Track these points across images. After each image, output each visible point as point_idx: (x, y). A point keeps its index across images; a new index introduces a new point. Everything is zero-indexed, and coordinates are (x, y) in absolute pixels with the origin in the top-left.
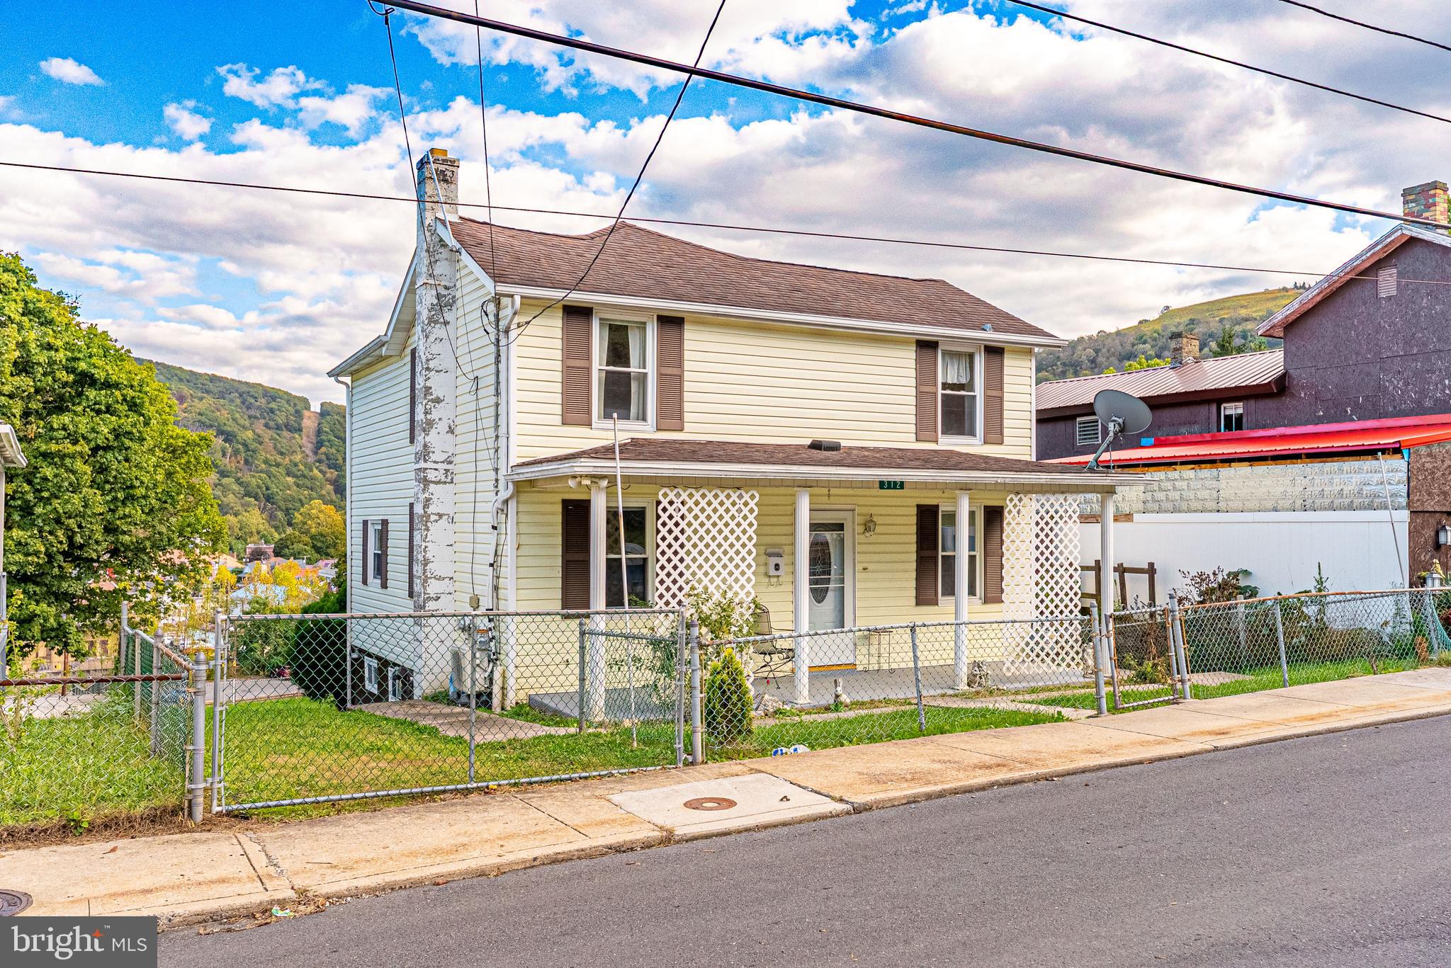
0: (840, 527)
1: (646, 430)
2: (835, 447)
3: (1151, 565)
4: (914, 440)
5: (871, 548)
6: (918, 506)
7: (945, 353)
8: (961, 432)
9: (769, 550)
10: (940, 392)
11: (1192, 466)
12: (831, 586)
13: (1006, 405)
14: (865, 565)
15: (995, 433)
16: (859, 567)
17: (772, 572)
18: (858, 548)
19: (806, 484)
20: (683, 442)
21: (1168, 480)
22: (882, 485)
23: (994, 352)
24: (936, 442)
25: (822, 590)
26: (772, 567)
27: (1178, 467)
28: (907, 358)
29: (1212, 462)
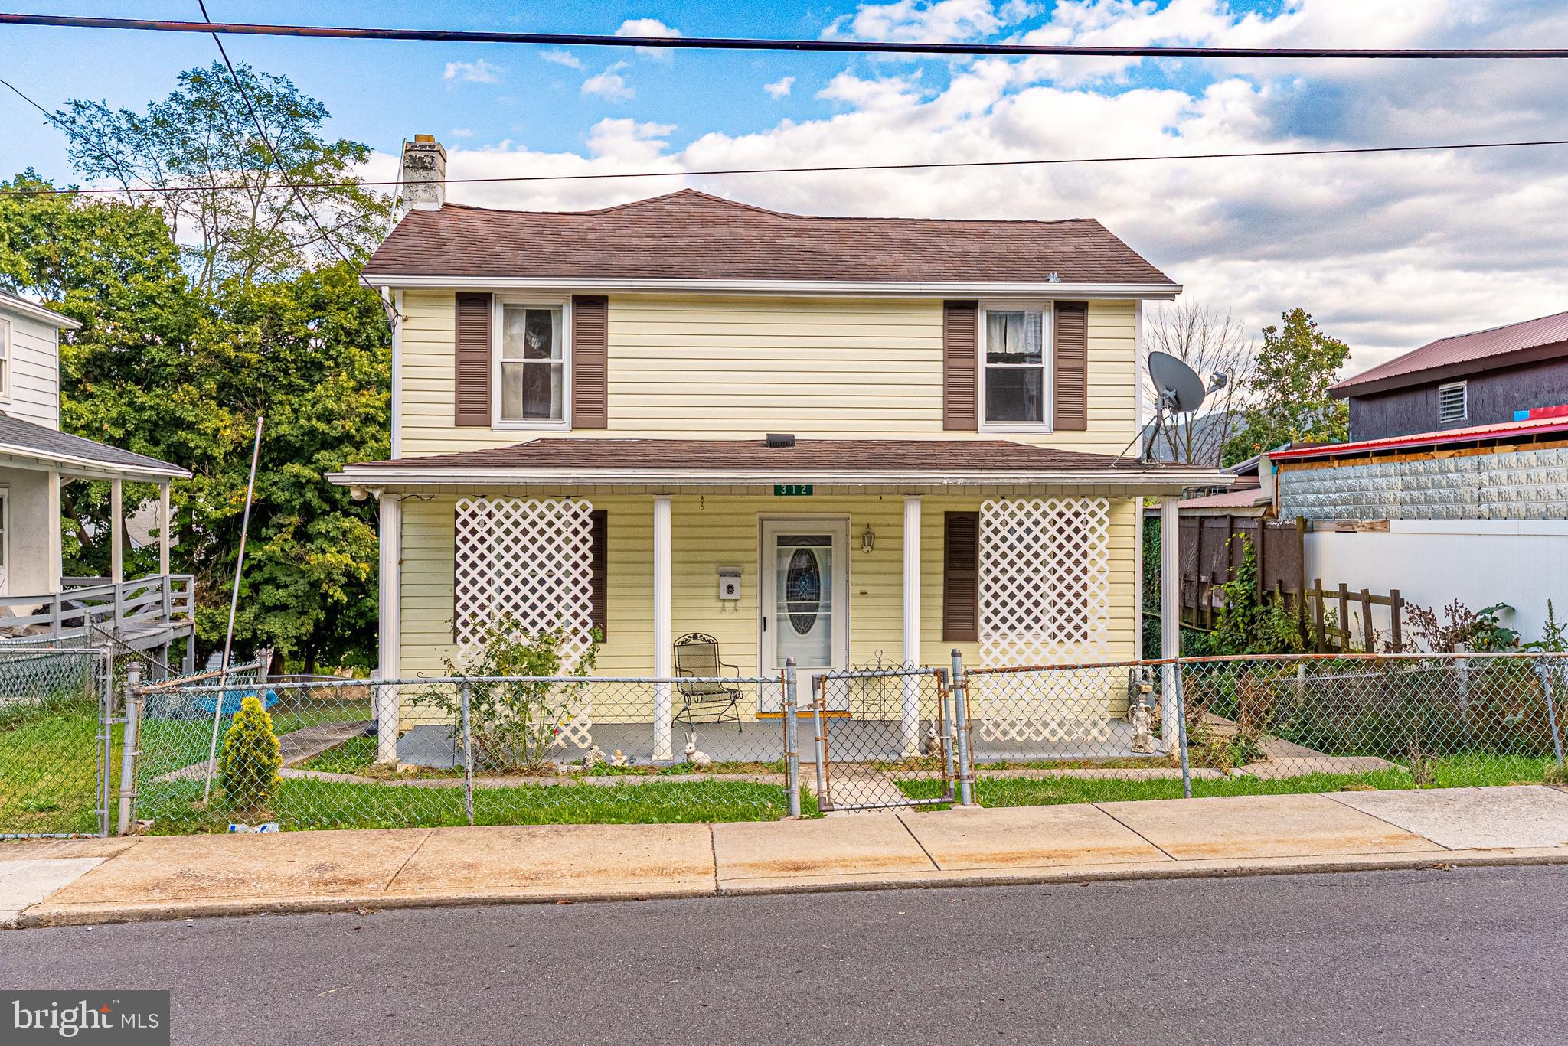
0: (827, 540)
1: (557, 429)
2: (787, 442)
3: (1395, 593)
4: (941, 429)
5: (869, 567)
6: (947, 514)
7: (991, 317)
8: (1021, 416)
9: (723, 569)
10: (982, 364)
11: (1451, 452)
12: (820, 613)
13: (1091, 378)
14: (864, 589)
15: (1073, 416)
16: (854, 590)
17: (724, 595)
18: (852, 567)
19: (663, 492)
20: (607, 442)
21: (1426, 472)
22: (778, 490)
23: (1071, 309)
24: (976, 430)
25: (807, 617)
26: (724, 588)
27: (1436, 454)
28: (931, 327)
29: (1471, 445)
